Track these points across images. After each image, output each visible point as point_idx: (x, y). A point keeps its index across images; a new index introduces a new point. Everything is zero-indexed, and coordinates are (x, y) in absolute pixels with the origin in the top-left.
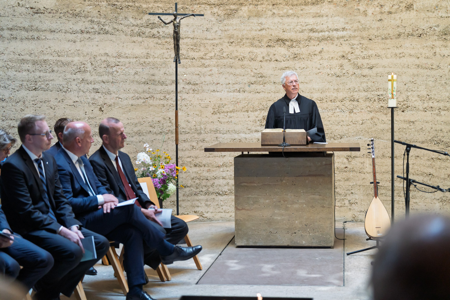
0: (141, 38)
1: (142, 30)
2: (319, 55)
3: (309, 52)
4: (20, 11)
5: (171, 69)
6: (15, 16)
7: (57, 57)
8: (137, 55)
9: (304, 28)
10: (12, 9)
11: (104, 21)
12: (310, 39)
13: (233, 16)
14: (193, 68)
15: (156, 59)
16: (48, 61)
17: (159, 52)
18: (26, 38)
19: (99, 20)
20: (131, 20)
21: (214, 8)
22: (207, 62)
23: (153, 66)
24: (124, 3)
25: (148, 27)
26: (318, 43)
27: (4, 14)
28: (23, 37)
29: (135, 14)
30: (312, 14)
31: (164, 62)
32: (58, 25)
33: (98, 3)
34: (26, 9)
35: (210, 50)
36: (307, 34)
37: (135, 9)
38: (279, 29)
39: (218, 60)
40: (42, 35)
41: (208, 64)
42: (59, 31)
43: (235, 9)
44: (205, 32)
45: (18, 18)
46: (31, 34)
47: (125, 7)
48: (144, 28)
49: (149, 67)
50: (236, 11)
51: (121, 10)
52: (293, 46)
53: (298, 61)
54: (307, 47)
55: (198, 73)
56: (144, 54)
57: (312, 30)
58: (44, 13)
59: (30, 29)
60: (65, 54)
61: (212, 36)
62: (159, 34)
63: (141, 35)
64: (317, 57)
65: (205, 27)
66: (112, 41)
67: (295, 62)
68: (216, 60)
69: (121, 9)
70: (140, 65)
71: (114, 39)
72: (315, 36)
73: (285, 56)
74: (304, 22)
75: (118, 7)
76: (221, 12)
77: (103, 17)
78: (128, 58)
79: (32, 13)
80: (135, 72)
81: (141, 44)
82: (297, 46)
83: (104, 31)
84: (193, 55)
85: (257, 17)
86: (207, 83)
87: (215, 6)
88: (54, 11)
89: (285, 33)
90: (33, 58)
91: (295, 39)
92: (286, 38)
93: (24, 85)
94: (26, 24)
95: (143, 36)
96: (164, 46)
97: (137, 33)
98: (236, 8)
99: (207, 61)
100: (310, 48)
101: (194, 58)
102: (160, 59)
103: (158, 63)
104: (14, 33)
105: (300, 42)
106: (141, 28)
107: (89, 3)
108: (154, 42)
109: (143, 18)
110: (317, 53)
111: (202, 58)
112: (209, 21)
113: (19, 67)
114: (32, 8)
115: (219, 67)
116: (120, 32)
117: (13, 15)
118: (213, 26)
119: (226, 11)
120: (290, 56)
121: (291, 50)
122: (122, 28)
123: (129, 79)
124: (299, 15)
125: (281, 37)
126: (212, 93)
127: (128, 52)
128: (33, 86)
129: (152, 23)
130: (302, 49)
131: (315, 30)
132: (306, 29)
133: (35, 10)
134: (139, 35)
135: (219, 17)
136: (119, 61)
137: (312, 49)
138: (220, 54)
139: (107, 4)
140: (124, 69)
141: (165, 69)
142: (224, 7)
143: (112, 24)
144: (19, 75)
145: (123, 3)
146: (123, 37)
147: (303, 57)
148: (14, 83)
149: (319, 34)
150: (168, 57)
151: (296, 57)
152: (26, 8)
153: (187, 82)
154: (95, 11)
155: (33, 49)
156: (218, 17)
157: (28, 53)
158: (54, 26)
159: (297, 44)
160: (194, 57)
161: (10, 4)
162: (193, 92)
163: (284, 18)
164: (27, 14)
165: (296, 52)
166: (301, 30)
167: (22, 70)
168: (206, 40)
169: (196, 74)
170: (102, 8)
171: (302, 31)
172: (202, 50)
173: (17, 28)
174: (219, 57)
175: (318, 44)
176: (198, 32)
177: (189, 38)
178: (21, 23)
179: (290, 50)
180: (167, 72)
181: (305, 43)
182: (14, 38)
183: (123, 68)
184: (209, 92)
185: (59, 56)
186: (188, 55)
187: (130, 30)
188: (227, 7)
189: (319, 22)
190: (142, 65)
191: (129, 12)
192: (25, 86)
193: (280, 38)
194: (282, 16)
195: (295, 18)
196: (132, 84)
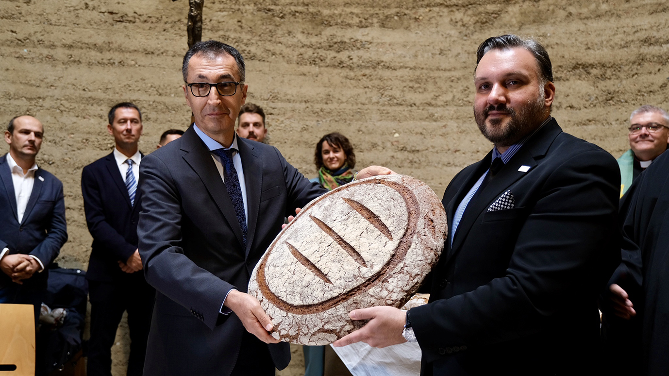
0: (317, 67)
1: (320, 54)
2: (661, 92)
3: (637, 87)
4: (89, 18)
5: (371, 123)
6: (78, 24)
7: (157, 96)
8: (308, 98)
9: (630, 38)
10: (72, 13)
11: (249, 37)
12: (641, 60)
13: (491, 26)
14: (412, 122)
15: (343, 106)
16: (138, 102)
17: (349, 93)
18: (99, 63)
19: (238, 35)
20: (300, 37)
21: (457, 12)
22: (438, 112)
23: (338, 117)
24: (288, 7)
25: (331, 48)
26: (660, 67)
27: (57, 21)
28: (94, 61)
29: (308, 26)
30: (648, 7)
31: (359, 110)
32: (160, 43)
33: (237, 7)
34: (101, 14)
35: (444, 89)
36: (636, 50)
37: (309, 17)
38: (579, 45)
39: (460, 108)
40: (129, 58)
41: (440, 115)
42: (162, 53)
43: (495, 12)
44: (438, 56)
45: (83, 29)
46: (107, 55)
47: (290, 13)
48: (324, 51)
49: (329, 119)
50: (497, 15)
51: (282, 20)
52: (606, 76)
53: (615, 107)
54: (634, 77)
55: (420, 130)
56: (321, 95)
57: (647, 41)
58: (134, 22)
59: (107, 47)
60: (172, 91)
61: (449, 63)
62: (351, 61)
63: (317, 63)
64: (656, 97)
65: (438, 48)
66: (261, 72)
67: (609, 109)
68: (455, 108)
69: (282, 17)
70: (313, 115)
71: (266, 69)
72: (654, 52)
73: (587, 98)
74: (631, 25)
75: (275, 14)
76: (469, 18)
77: (246, 30)
78: (290, 102)
79: (111, 21)
80: (302, 127)
81: (316, 78)
82: (614, 77)
83: (248, 54)
84: (413, 98)
85: (536, 24)
86: (436, 149)
87: (458, 8)
88: (154, 20)
89: (592, 51)
90: (111, 95)
91: (610, 63)
92: (591, 62)
93: (91, 140)
94: (100, 40)
95: (321, 64)
96: (359, 82)
97: (310, 60)
98: (497, 9)
99: (438, 109)
100: (640, 78)
101: (415, 104)
102: (350, 105)
103: (347, 111)
104: (76, 53)
105: (620, 68)
106: (319, 51)
107: (222, 6)
108: (342, 74)
109: (323, 33)
110: (655, 88)
111: (429, 104)
112: (445, 36)
113: (83, 110)
114: (111, 13)
115: (461, 121)
116: (277, 56)
117: (74, 24)
118: (451, 44)
119: (479, 16)
120: (599, 97)
121: (602, 85)
122: (282, 51)
123: (290, 138)
124: (620, 13)
125: (581, 59)
126: (445, 168)
127: (292, 91)
128: (109, 142)
129: (339, 41)
130: (624, 82)
131: (653, 40)
132: (635, 39)
133: (116, 17)
134: (314, 62)
135: (465, 28)
136: (273, 107)
137: (644, 80)
138: (463, 96)
139: (255, 8)
140: (282, 121)
141: (360, 123)
142: (475, 9)
143: (263, 42)
144: (82, 123)
145: (285, 8)
146: (283, 65)
147: (626, 97)
148: (72, 136)
149: (662, 48)
150: (367, 102)
151: (610, 98)
152: (101, 12)
153: (400, 146)
154: (231, 20)
155: (112, 82)
156: (462, 28)
157: (101, 87)
158: (152, 44)
159: (614, 73)
160: (415, 102)
161: (70, 6)
162: (409, 165)
163: (589, 23)
164: (101, 23)
165: (612, 89)
166: (623, 43)
167: (90, 114)
168: (438, 71)
169: (417, 133)
170: (245, 15)
171: (626, 45)
172: (430, 90)
173: (81, 45)
174: (461, 102)
175: (659, 70)
176: (423, 57)
177: (406, 68)
178: (90, 37)
179: (598, 84)
180: (363, 129)
181: (631, 69)
182: (75, 61)
183: (281, 119)
184: (440, 166)
185: (160, 95)
186: (404, 98)
187: (297, 53)
188: (481, 9)
189: (663, 21)
190: (317, 116)
191: (298, 22)
192: (93, 142)
193: (579, 63)
194: (587, 18)
195: (613, 19)
196: (297, 148)
